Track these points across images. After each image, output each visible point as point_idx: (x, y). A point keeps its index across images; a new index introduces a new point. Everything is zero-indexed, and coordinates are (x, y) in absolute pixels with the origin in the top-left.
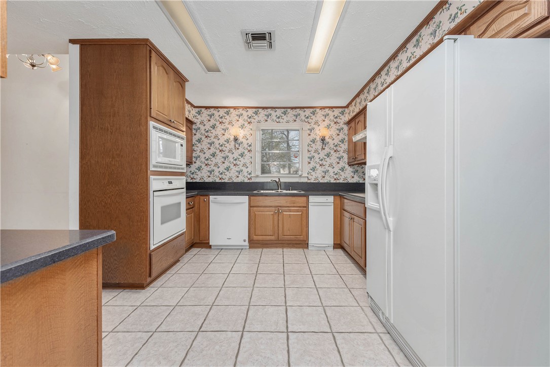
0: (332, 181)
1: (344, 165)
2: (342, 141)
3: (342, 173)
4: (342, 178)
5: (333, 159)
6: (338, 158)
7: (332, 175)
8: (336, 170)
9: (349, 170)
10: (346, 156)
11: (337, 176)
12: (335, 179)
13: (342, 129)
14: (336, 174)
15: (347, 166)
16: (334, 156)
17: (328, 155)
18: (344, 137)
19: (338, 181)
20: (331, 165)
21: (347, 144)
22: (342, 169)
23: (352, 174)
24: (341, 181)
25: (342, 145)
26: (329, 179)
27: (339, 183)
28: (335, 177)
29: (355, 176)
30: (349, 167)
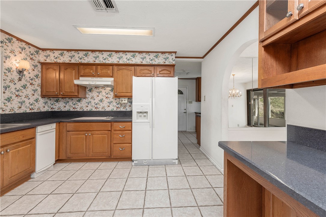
0: (28, 111)
1: (38, 97)
2: (37, 76)
3: (36, 104)
4: (36, 107)
5: (29, 91)
6: (33, 90)
7: (28, 105)
8: (32, 101)
9: (42, 101)
10: (39, 90)
11: (32, 106)
12: (31, 109)
13: (37, 66)
14: (31, 105)
15: (40, 98)
16: (30, 88)
17: (24, 87)
18: (38, 73)
19: (33, 111)
20: (27, 96)
21: (40, 79)
22: (37, 101)
23: (44, 105)
24: (35, 111)
25: (36, 80)
26: (25, 109)
27: (34, 112)
28: (31, 107)
29: (46, 106)
30: (42, 99)
